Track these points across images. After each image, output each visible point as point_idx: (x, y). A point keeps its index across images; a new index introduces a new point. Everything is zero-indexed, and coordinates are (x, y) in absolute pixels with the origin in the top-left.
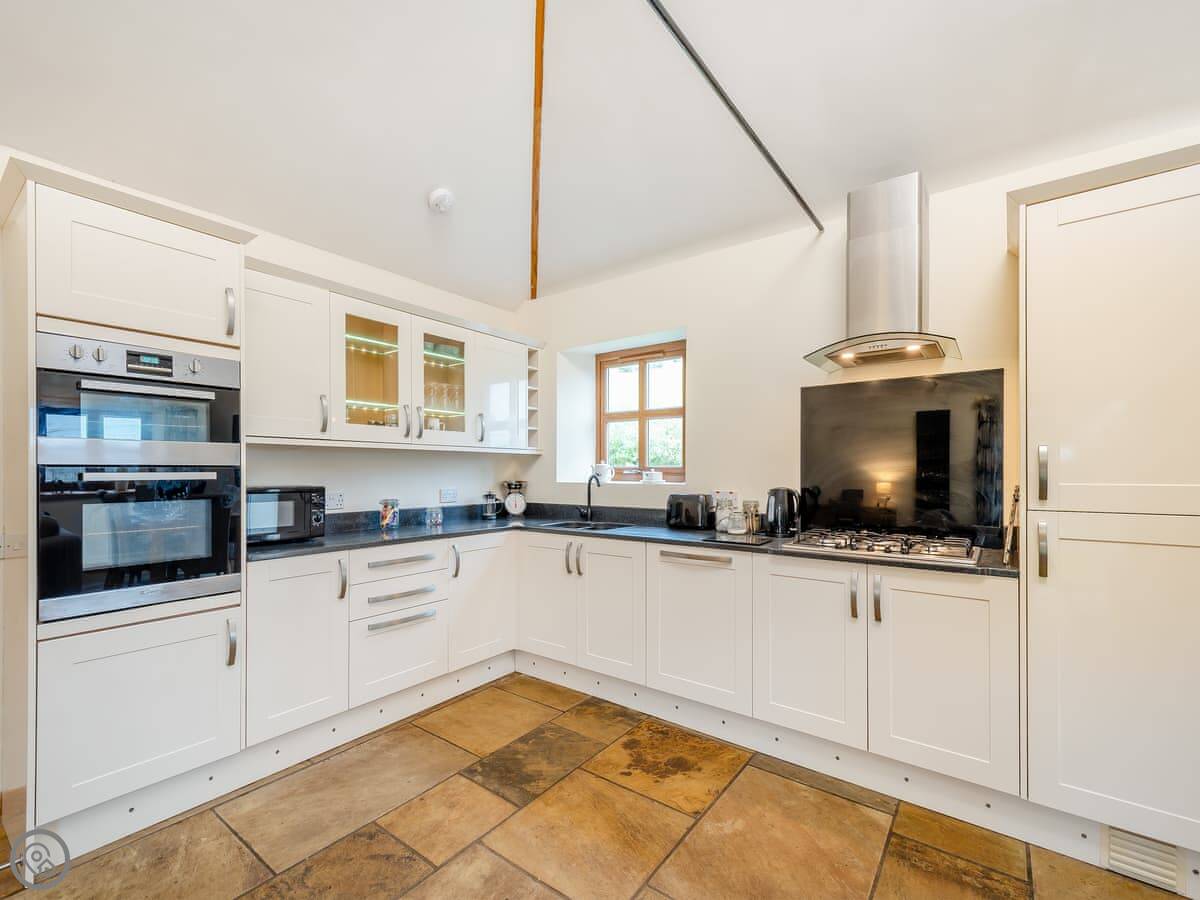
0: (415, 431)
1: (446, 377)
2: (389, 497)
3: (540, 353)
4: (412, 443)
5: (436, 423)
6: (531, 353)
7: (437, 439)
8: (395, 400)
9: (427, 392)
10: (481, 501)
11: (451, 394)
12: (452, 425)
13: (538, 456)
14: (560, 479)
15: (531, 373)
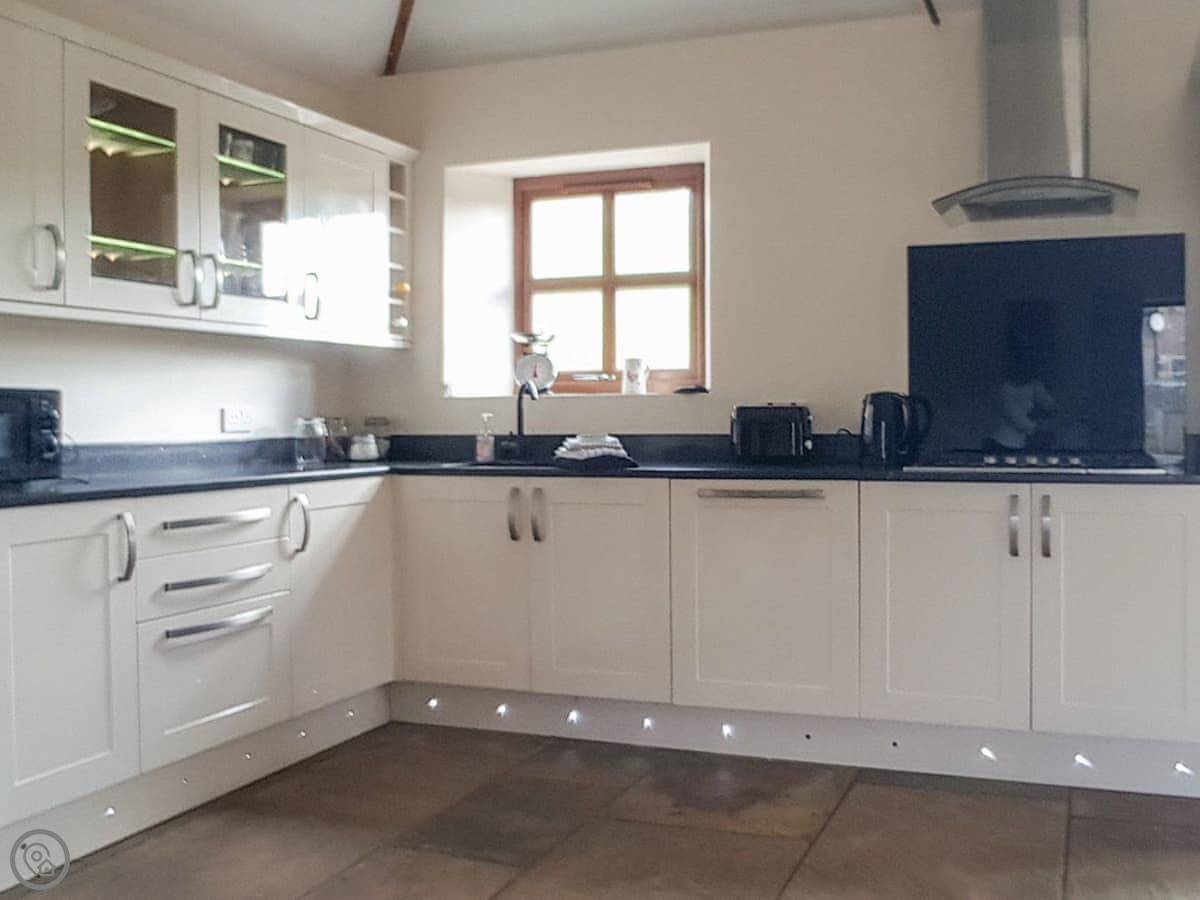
0: (207, 297)
4: (201, 318)
6: (394, 169)
14: (454, 392)
15: (394, 204)
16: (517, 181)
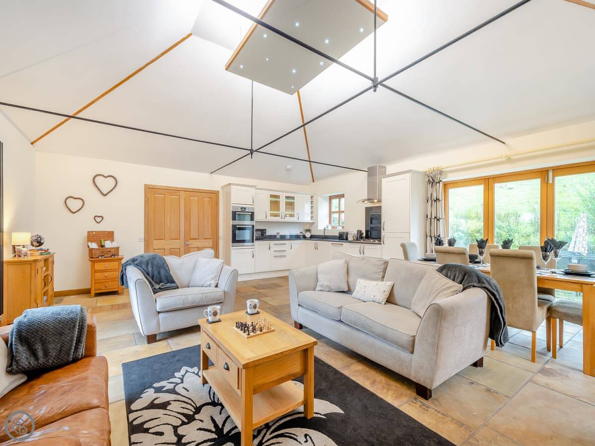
0: (283, 217)
1: (290, 205)
2: (278, 232)
3: (314, 197)
4: (283, 220)
5: (288, 215)
6: (312, 197)
7: (288, 219)
8: (279, 211)
9: (286, 208)
10: (299, 234)
11: (292, 209)
12: (292, 216)
13: (314, 223)
14: (319, 229)
15: (312, 202)
16: (330, 197)
